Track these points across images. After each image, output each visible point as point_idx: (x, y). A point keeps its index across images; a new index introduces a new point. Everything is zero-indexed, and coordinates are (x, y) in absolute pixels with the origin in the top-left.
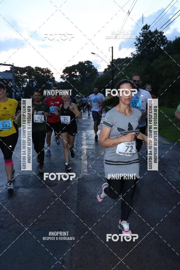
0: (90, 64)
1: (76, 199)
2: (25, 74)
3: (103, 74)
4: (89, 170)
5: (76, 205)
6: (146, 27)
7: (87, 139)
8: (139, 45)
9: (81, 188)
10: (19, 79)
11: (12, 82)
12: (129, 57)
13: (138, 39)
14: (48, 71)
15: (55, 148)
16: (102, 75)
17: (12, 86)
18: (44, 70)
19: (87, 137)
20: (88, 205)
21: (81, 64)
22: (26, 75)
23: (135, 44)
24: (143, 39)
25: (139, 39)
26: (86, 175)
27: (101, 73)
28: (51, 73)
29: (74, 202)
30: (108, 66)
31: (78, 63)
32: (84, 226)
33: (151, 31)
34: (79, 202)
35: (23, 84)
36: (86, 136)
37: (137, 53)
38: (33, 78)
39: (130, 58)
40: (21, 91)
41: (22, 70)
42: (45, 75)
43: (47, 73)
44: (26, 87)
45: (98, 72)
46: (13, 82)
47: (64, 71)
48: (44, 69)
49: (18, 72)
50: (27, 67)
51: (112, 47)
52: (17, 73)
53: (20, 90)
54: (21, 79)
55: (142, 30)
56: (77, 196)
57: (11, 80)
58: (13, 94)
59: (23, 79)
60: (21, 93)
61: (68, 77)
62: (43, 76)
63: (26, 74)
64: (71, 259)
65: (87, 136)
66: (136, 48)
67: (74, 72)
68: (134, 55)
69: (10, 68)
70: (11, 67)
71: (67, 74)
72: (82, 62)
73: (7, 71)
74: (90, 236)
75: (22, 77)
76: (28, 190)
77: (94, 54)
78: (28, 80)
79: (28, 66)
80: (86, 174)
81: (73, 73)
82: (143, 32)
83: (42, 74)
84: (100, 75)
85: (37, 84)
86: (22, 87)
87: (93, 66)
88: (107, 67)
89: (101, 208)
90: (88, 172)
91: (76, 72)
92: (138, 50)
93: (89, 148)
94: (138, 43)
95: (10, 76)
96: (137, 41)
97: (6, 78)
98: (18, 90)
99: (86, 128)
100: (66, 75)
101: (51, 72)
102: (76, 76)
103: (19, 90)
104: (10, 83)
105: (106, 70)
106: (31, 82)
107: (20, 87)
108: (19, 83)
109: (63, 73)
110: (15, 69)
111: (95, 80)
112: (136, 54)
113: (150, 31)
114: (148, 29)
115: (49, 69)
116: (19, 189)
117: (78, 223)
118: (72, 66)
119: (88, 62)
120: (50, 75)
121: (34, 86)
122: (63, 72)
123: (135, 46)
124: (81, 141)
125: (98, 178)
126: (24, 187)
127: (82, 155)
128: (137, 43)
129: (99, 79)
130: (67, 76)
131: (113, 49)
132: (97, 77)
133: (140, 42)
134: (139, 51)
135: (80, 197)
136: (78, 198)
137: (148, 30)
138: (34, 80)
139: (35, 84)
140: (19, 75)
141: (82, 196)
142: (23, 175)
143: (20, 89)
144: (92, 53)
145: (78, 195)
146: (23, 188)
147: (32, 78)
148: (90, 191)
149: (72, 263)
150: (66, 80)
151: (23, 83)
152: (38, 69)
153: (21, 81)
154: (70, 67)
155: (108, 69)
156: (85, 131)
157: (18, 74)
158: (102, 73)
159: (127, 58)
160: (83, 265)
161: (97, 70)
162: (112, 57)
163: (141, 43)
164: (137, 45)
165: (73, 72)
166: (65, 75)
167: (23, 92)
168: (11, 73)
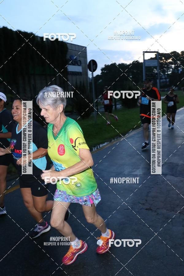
2: (170, 60)
10: (164, 65)
11: (156, 69)
17: (157, 74)
22: (171, 61)
35: (167, 71)
40: (166, 78)
41: (167, 56)
44: (170, 73)
46: (158, 70)
49: (163, 58)
50: (172, 53)
52: (162, 60)
54: (166, 66)
57: (156, 67)
58: (158, 81)
59: (168, 65)
69: (155, 55)
70: (156, 53)
73: (151, 59)
75: (167, 63)
78: (173, 66)
79: (173, 51)
85: (182, 70)
86: (167, 73)
95: (155, 63)
97: (151, 65)
98: (163, 77)
104: (154, 70)
106: (176, 68)
107: (165, 74)
108: (163, 70)
110: (159, 56)
121: (180, 72)
138: (180, 65)
139: (180, 70)
140: (164, 62)
143: (165, 76)
147: (177, 64)
152: (183, 53)
153: (165, 68)
167: (168, 79)
168: (156, 60)
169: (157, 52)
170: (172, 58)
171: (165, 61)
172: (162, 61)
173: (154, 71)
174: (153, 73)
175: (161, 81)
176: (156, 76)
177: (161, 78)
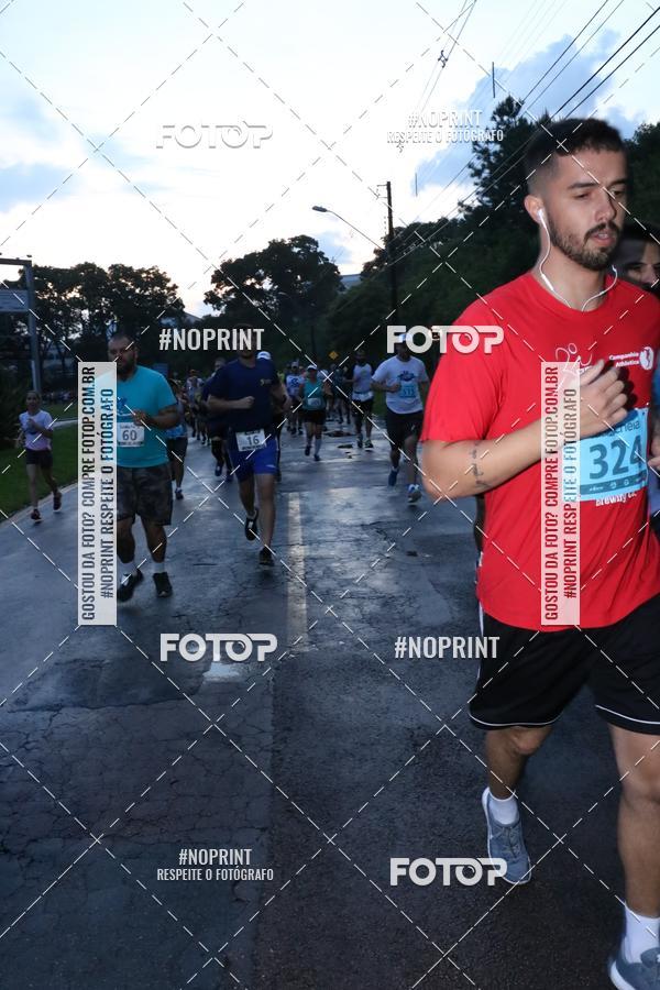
0: (309, 248)
1: (268, 740)
2: (75, 294)
3: (360, 282)
4: (316, 636)
5: (268, 762)
6: (508, 108)
7: (306, 522)
8: (487, 171)
9: (287, 699)
10: (53, 310)
11: (26, 322)
12: (450, 218)
13: (480, 152)
14: (160, 280)
15: (190, 559)
16: (353, 287)
17: (27, 339)
18: (144, 275)
19: (304, 516)
20: (311, 758)
21: (276, 247)
22: (78, 295)
23: (471, 171)
24: (501, 151)
25: (485, 153)
26: (303, 654)
27: (352, 279)
28: (169, 285)
29: (262, 749)
30: (376, 252)
31: (266, 246)
32: (299, 837)
33: (526, 121)
34: (278, 751)
35: (67, 330)
36: (302, 513)
37: (480, 201)
38: (106, 306)
39: (454, 220)
40: (61, 355)
41: (63, 278)
42: (147, 293)
43: (153, 287)
44: (78, 339)
45: (342, 277)
46: (30, 323)
47: (218, 278)
48: (142, 271)
49: (50, 285)
50: (81, 268)
51: (389, 184)
52: (44, 289)
53: (59, 352)
54: (60, 313)
55: (494, 118)
56: (272, 728)
57: (23, 317)
58: (33, 366)
59: (67, 312)
60: (64, 364)
61: (233, 296)
62: (141, 297)
63: (80, 292)
64: (253, 955)
65: (304, 510)
66: (476, 184)
67: (253, 281)
68: (469, 208)
69: (20, 271)
70: (22, 267)
71: (228, 288)
72: (283, 240)
73: (7, 284)
74: (320, 868)
75: (64, 303)
76: (93, 716)
77: (324, 210)
78: (86, 313)
79: (83, 263)
80: (306, 650)
81: (248, 282)
82: (498, 124)
83: (137, 291)
84: (348, 288)
85: (118, 329)
86: (64, 338)
87: (322, 254)
88: (372, 257)
89: (360, 768)
90: (312, 643)
91: (260, 279)
92: (481, 189)
93: (314, 554)
94: (483, 166)
96: (479, 158)
97: (6, 309)
98: (50, 352)
99: (302, 483)
100: (223, 292)
101: (168, 280)
102: (261, 294)
103: (55, 352)
104: (20, 327)
105: (368, 266)
106: (98, 320)
107: (56, 340)
108: (52, 324)
109: (214, 285)
110: (35, 277)
111: (332, 306)
112: (477, 204)
113: (523, 121)
114: (517, 113)
115: (161, 272)
116: (63, 711)
117: (276, 827)
118: (246, 256)
119: (304, 241)
120: (166, 291)
122: (213, 282)
123: (472, 176)
124: (286, 530)
125: (346, 662)
126: (82, 704)
127: (289, 580)
128: (479, 167)
129: (344, 301)
130: (228, 293)
131: (392, 192)
132: (336, 294)
133: (490, 162)
134: (485, 194)
135: (285, 734)
136: (274, 737)
137: (514, 116)
138: (108, 312)
139: (110, 328)
140: (54, 298)
141: (289, 729)
142: (75, 661)
143: (58, 348)
144: (316, 208)
145: (273, 725)
146: (78, 709)
147: (100, 308)
148: (320, 709)
149: (259, 968)
150: (223, 308)
151: (67, 327)
152: (120, 271)
153: (59, 318)
154: (238, 261)
155: (378, 262)
156: (296, 494)
157: (50, 292)
158: (357, 278)
159: (443, 221)
160: (296, 972)
161: (335, 268)
162: (387, 220)
163: (491, 167)
164: (478, 173)
165: (251, 278)
166: (220, 293)
167: (68, 357)
168: (25, 292)
169: (27, 264)
170: (79, 287)
171: (56, 295)
172: (46, 297)
173: (18, 330)
174: (13, 338)
175: (47, 364)
176: (27, 347)
177: (44, 356)
